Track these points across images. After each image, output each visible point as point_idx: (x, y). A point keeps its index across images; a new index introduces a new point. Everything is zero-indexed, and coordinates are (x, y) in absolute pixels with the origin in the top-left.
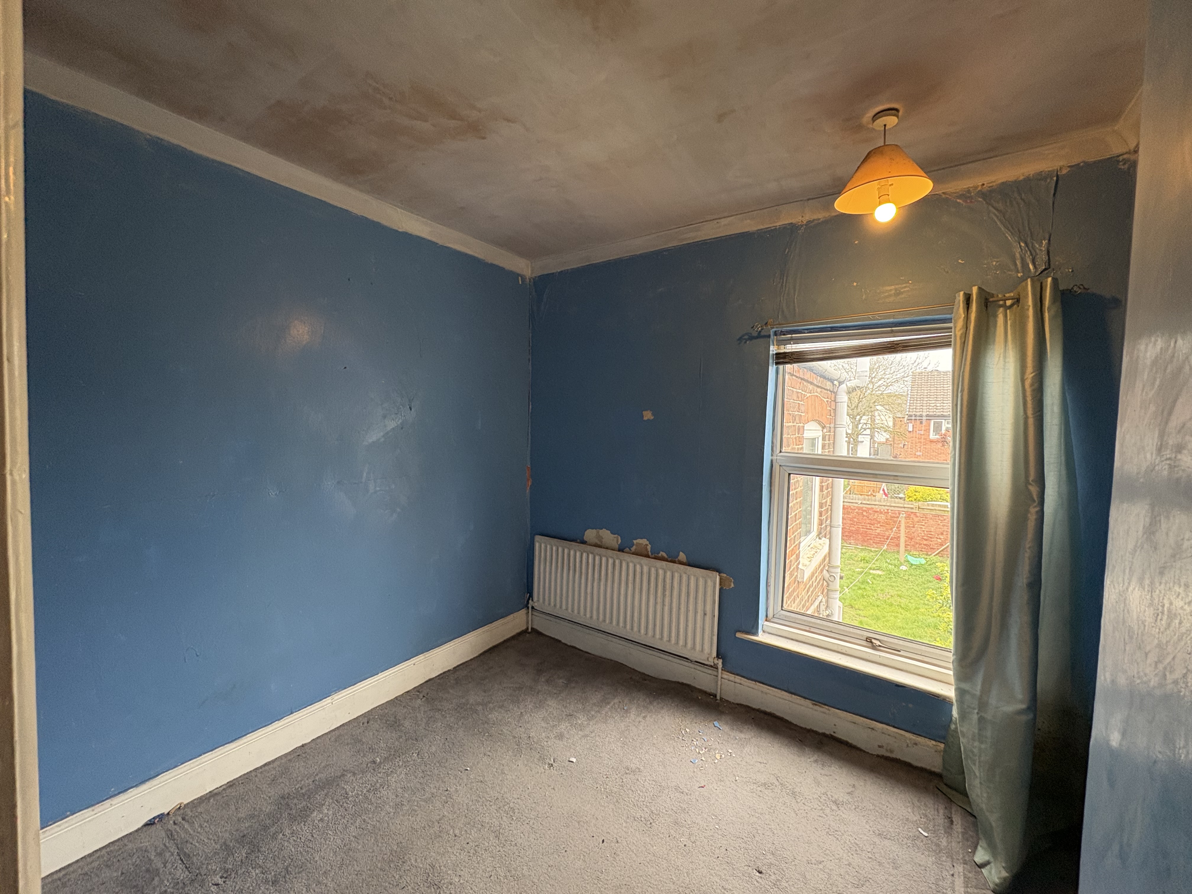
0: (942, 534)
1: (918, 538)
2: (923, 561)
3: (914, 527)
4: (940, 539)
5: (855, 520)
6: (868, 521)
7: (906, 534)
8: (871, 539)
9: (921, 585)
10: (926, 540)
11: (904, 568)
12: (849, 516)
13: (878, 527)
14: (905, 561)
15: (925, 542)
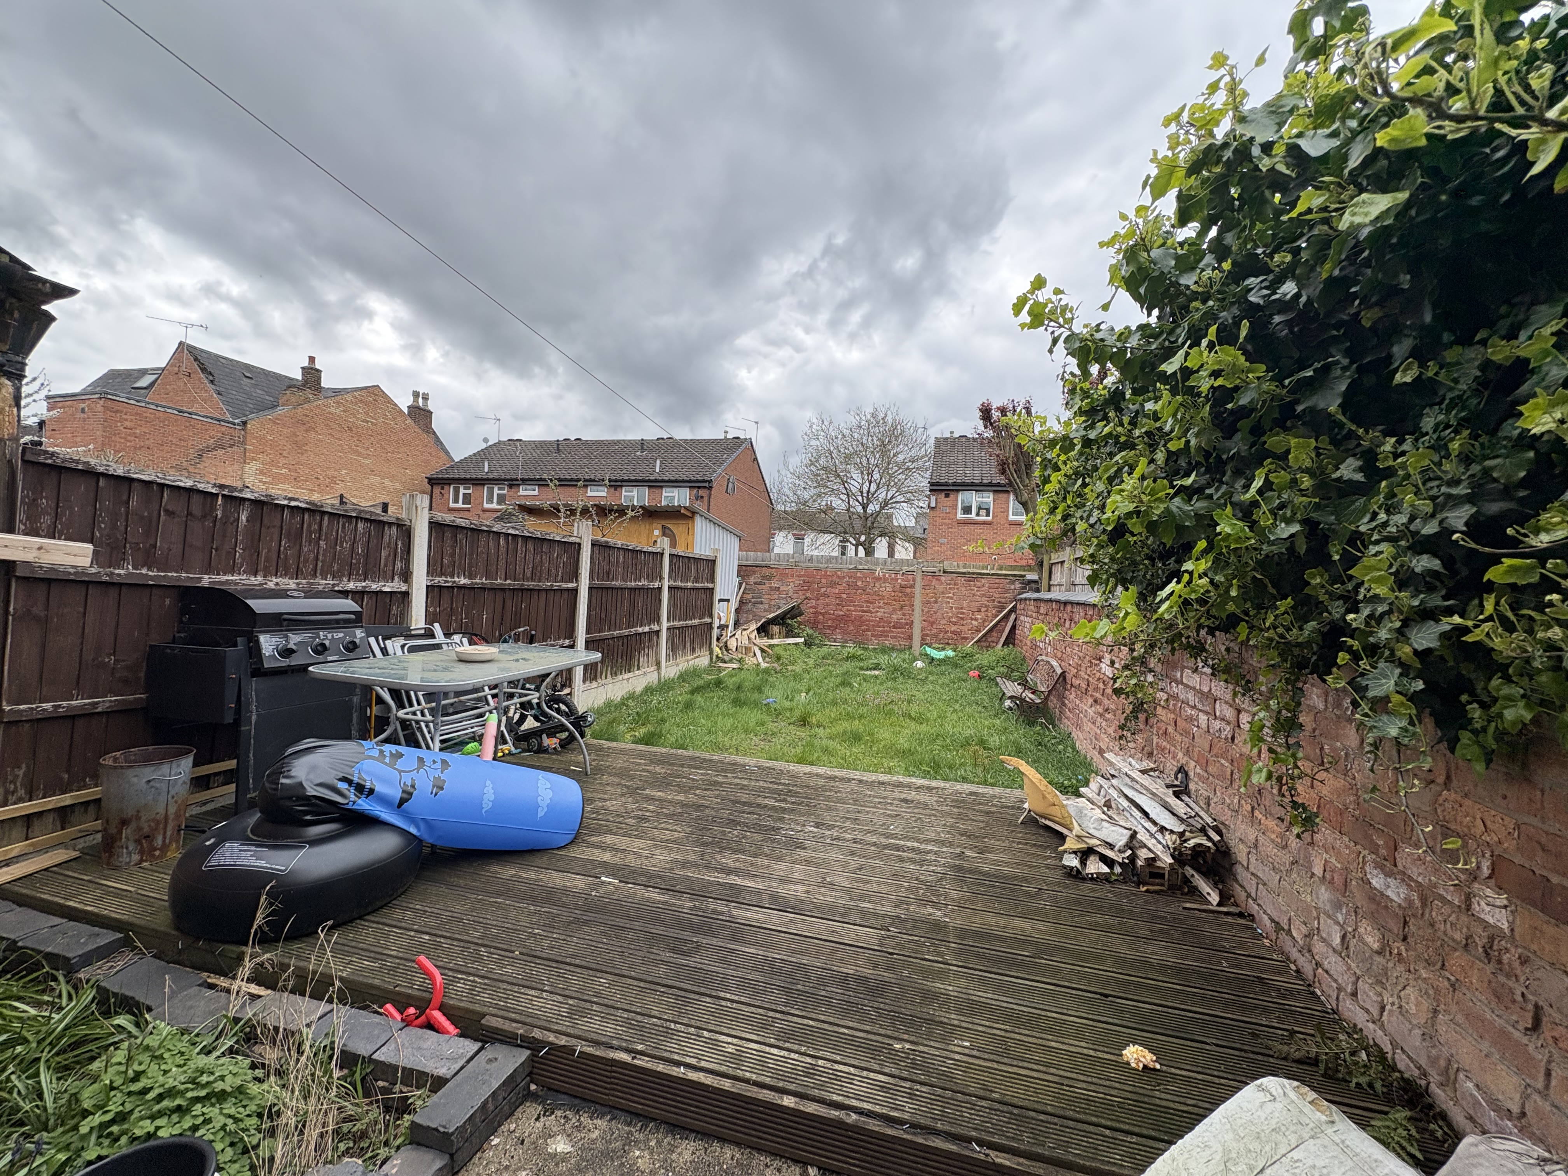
0: (979, 611)
1: (943, 622)
2: (951, 653)
3: (936, 602)
4: (976, 620)
5: (844, 596)
6: (864, 597)
7: (923, 615)
8: (868, 630)
9: (948, 685)
10: (955, 624)
11: (919, 664)
12: (833, 590)
13: (880, 607)
14: (921, 654)
15: (953, 628)
